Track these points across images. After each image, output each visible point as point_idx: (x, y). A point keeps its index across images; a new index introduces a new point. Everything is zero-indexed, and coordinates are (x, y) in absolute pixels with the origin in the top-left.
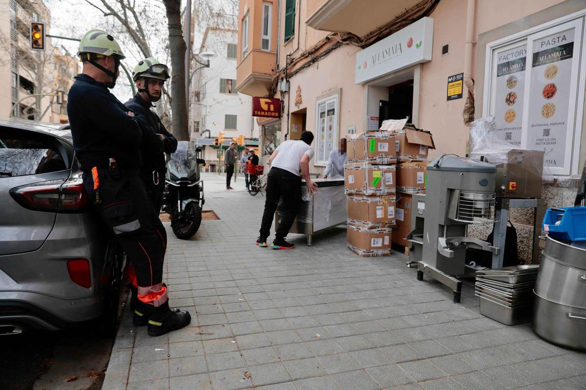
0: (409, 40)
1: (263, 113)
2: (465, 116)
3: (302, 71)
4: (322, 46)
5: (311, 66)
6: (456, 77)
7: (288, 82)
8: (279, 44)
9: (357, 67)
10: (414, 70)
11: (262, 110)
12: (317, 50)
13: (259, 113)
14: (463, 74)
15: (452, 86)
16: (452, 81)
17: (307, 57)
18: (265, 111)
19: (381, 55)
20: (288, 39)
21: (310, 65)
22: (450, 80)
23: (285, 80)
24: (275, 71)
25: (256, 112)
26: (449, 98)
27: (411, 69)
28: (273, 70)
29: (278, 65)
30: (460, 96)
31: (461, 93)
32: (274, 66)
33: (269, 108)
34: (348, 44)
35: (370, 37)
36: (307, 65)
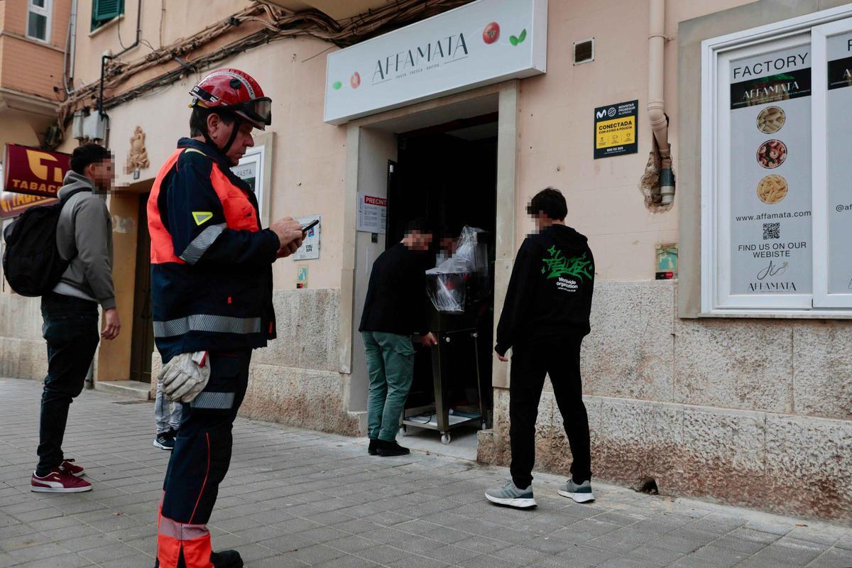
0: (490, 27)
1: (34, 186)
2: (645, 191)
3: (150, 93)
4: (213, 40)
5: (177, 84)
6: (617, 109)
7: (104, 117)
8: (73, 33)
9: (330, 84)
10: (497, 94)
11: (31, 177)
12: (198, 45)
13: (24, 184)
14: (636, 103)
15: (608, 126)
16: (606, 118)
17: (166, 62)
18: (39, 181)
19: (404, 57)
20: (104, 22)
21: (178, 79)
22: (600, 115)
23: (95, 114)
24: (61, 92)
25: (16, 182)
26: (600, 153)
27: (490, 91)
28: (56, 89)
29: (72, 79)
30: (631, 149)
31: (633, 142)
32: (58, 81)
33: (51, 173)
34: (294, 36)
35: (366, 20)
36: (164, 81)
